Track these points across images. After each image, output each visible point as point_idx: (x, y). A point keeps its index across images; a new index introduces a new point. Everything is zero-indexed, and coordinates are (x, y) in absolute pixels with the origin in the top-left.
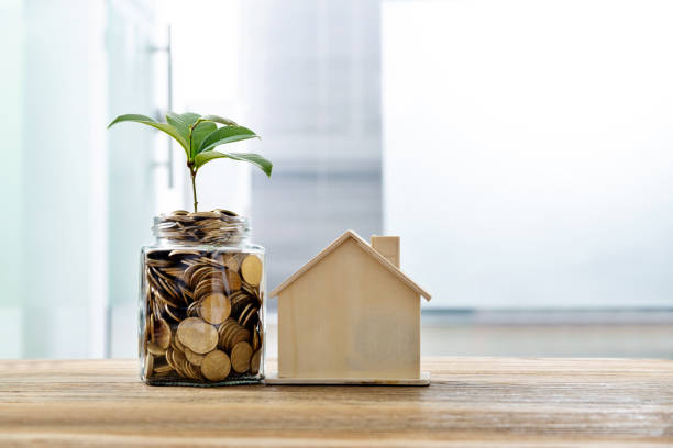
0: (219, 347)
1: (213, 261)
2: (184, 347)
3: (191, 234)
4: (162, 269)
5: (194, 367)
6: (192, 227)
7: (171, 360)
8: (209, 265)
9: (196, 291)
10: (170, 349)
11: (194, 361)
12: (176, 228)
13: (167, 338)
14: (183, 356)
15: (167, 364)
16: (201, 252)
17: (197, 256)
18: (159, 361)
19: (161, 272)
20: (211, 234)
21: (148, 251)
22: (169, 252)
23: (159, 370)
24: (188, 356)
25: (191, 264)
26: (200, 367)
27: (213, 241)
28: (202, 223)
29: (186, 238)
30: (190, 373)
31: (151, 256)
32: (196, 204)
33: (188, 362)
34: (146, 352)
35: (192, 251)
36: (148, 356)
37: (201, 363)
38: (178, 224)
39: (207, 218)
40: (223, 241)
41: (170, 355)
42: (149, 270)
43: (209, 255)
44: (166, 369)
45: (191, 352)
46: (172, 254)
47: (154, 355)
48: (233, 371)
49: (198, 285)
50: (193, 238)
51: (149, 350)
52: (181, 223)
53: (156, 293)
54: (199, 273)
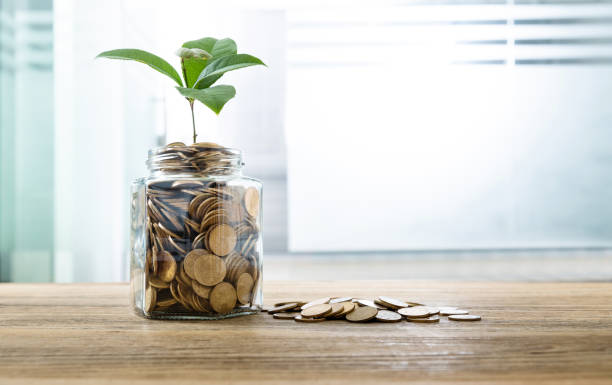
0: (225, 280)
1: (219, 190)
2: (191, 279)
3: (194, 165)
4: (165, 200)
5: (201, 299)
6: (198, 158)
7: (177, 293)
8: (216, 195)
9: (203, 223)
10: (174, 281)
11: (202, 293)
12: (179, 158)
13: (170, 273)
14: (189, 290)
15: (172, 297)
16: (205, 182)
17: (201, 187)
18: (161, 295)
19: (167, 204)
20: (213, 165)
21: (148, 183)
22: (173, 182)
23: (160, 304)
24: (196, 288)
25: (199, 194)
26: (208, 300)
27: (212, 172)
28: (202, 154)
29: (190, 169)
30: (196, 305)
31: (150, 187)
32: (195, 136)
33: (196, 294)
34: (147, 287)
35: (196, 181)
36: (150, 289)
37: (210, 294)
38: (181, 154)
39: (208, 149)
40: (224, 172)
41: (175, 288)
42: (150, 202)
43: (214, 185)
44: (171, 302)
45: (199, 284)
46: (174, 185)
47: (157, 289)
48: (238, 303)
49: (206, 216)
50: (194, 168)
51: (150, 283)
52: (184, 153)
53: (160, 225)
54: (206, 204)
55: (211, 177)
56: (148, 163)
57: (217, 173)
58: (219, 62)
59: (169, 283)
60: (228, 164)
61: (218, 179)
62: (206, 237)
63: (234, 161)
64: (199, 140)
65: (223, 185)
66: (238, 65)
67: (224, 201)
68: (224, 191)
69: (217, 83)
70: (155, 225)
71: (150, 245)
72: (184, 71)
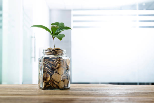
0: (62, 81)
1: (61, 59)
2: (54, 80)
3: (55, 53)
5: (56, 85)
6: (55, 52)
8: (60, 60)
9: (57, 67)
10: (50, 80)
11: (56, 83)
12: (51, 52)
13: (49, 79)
14: (53, 83)
15: (49, 84)
16: (57, 57)
18: (47, 84)
19: (48, 62)
20: (59, 53)
21: (43, 57)
22: (49, 57)
23: (46, 86)
24: (55, 82)
25: (56, 60)
26: (58, 85)
27: (59, 55)
28: (56, 51)
29: (53, 54)
30: (55, 86)
31: (44, 58)
32: (54, 46)
33: (55, 84)
34: (43, 82)
35: (55, 57)
36: (44, 83)
37: (58, 84)
38: (51, 51)
39: (58, 49)
40: (61, 55)
41: (50, 82)
42: (44, 62)
43: (59, 58)
44: (49, 86)
45: (55, 81)
46: (50, 58)
47: (46, 82)
48: (65, 86)
49: (58, 65)
50: (55, 54)
51: (44, 81)
52: (52, 50)
53: (46, 67)
54: (58, 62)
55: (59, 56)
56: (43, 53)
57: (60, 55)
58: (60, 28)
59: (48, 81)
60: (62, 53)
61: (60, 56)
62: (57, 70)
63: (64, 52)
64: (55, 47)
65: (61, 58)
66: (65, 29)
67: (62, 62)
68: (62, 59)
69: (60, 34)
70: (45, 67)
71: (44, 72)
72: (52, 30)
